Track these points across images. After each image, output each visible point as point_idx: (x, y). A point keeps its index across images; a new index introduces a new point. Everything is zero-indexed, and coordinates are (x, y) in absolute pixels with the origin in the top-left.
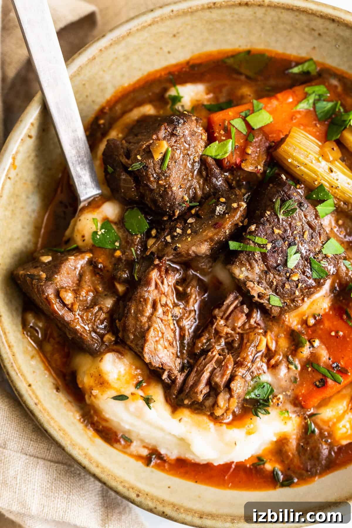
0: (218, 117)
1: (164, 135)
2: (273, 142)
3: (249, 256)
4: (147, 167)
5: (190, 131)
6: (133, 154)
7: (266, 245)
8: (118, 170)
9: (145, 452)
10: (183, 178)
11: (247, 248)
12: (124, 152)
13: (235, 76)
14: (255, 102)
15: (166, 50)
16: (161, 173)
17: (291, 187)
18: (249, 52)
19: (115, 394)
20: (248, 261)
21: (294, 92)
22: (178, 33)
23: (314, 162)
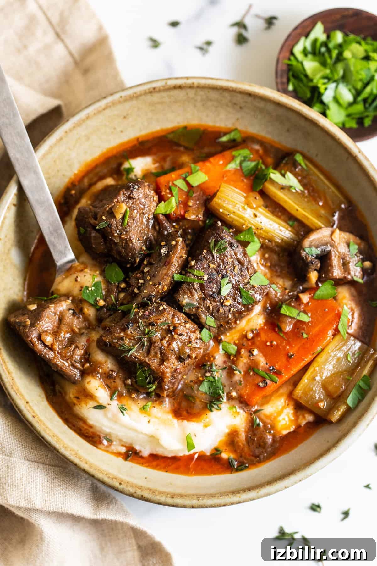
0: (163, 180)
1: (123, 199)
2: (210, 195)
3: (189, 286)
4: (111, 225)
5: (144, 194)
6: (99, 216)
7: (203, 276)
8: (89, 229)
9: (123, 450)
10: (140, 231)
11: (188, 279)
12: (92, 215)
13: (175, 148)
14: (192, 166)
15: (119, 129)
16: (122, 229)
17: (223, 231)
18: (185, 128)
19: (96, 404)
20: (189, 290)
21: (223, 155)
22: (127, 115)
23: (241, 210)
